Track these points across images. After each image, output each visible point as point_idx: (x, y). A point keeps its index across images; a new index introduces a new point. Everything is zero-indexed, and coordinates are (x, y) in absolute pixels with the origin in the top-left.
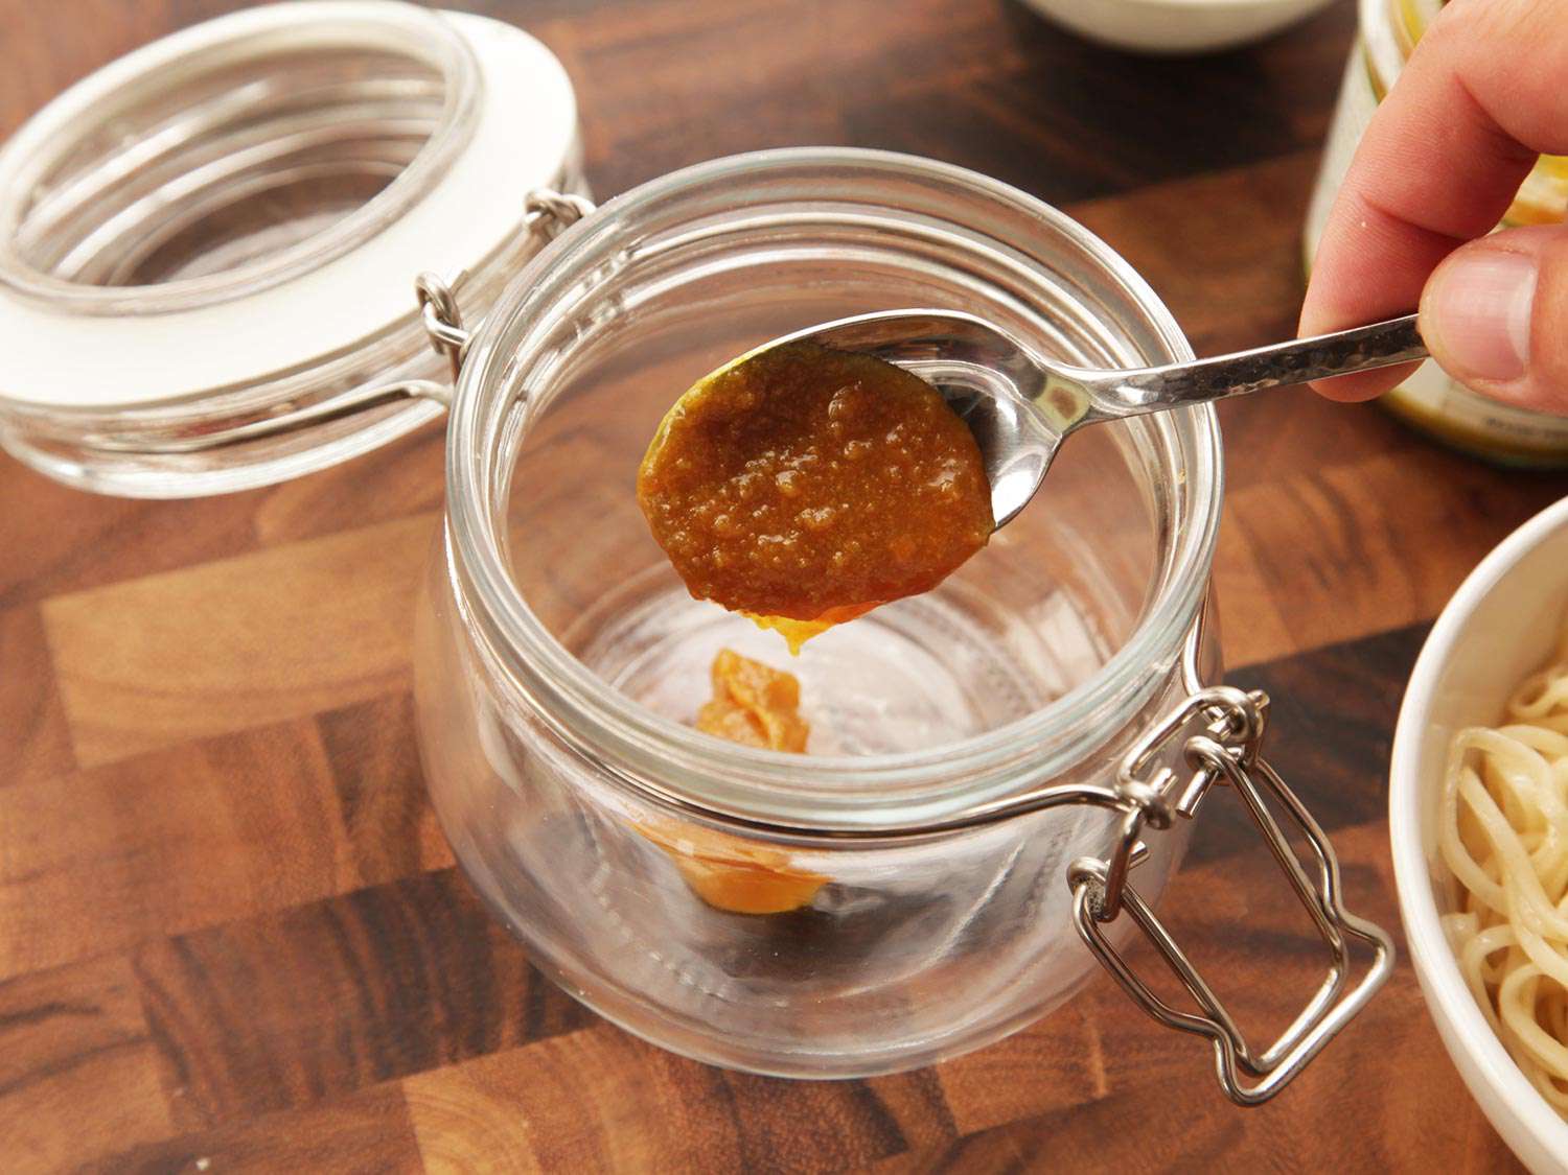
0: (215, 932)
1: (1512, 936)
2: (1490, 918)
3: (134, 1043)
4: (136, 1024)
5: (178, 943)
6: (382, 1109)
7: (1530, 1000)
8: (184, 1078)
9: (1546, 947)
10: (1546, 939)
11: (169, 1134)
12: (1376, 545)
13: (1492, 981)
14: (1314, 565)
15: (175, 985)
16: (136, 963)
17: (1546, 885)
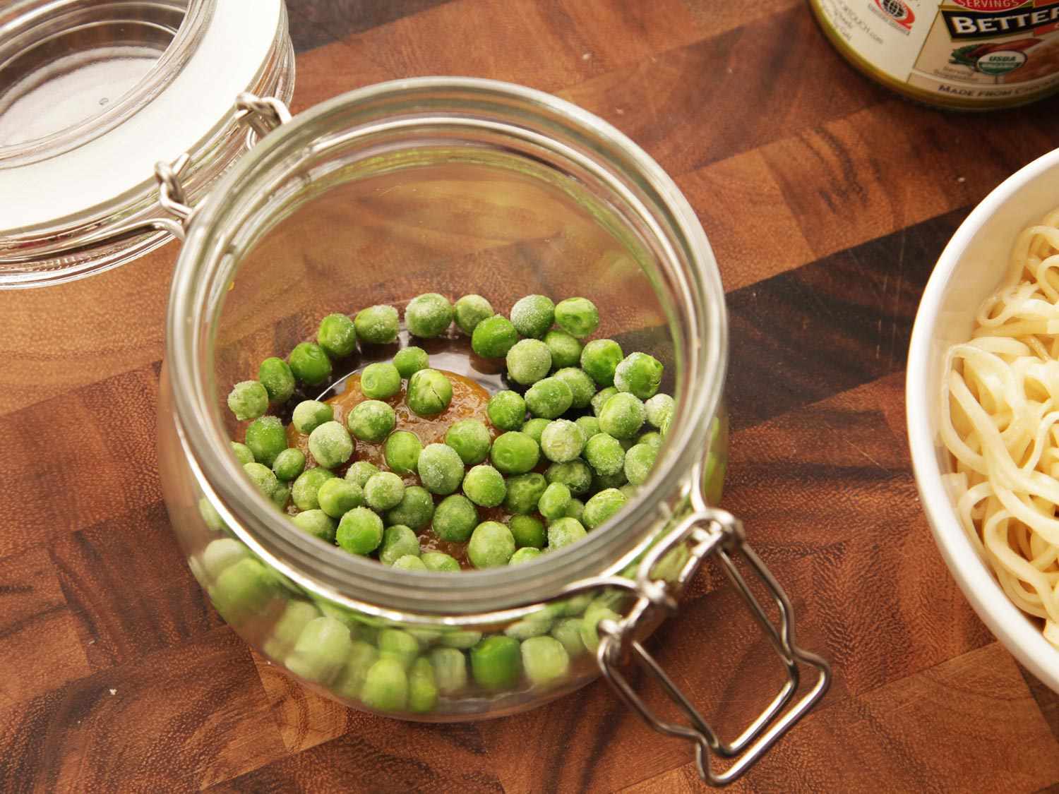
0: (101, 526)
1: (991, 489)
2: (975, 478)
3: (57, 610)
4: (58, 597)
5: (78, 536)
6: (228, 642)
7: (1004, 532)
8: (93, 632)
9: (1015, 498)
10: (1015, 493)
11: (88, 673)
12: (865, 175)
13: (977, 518)
14: (822, 192)
15: (79, 567)
16: (52, 554)
17: (1012, 453)
